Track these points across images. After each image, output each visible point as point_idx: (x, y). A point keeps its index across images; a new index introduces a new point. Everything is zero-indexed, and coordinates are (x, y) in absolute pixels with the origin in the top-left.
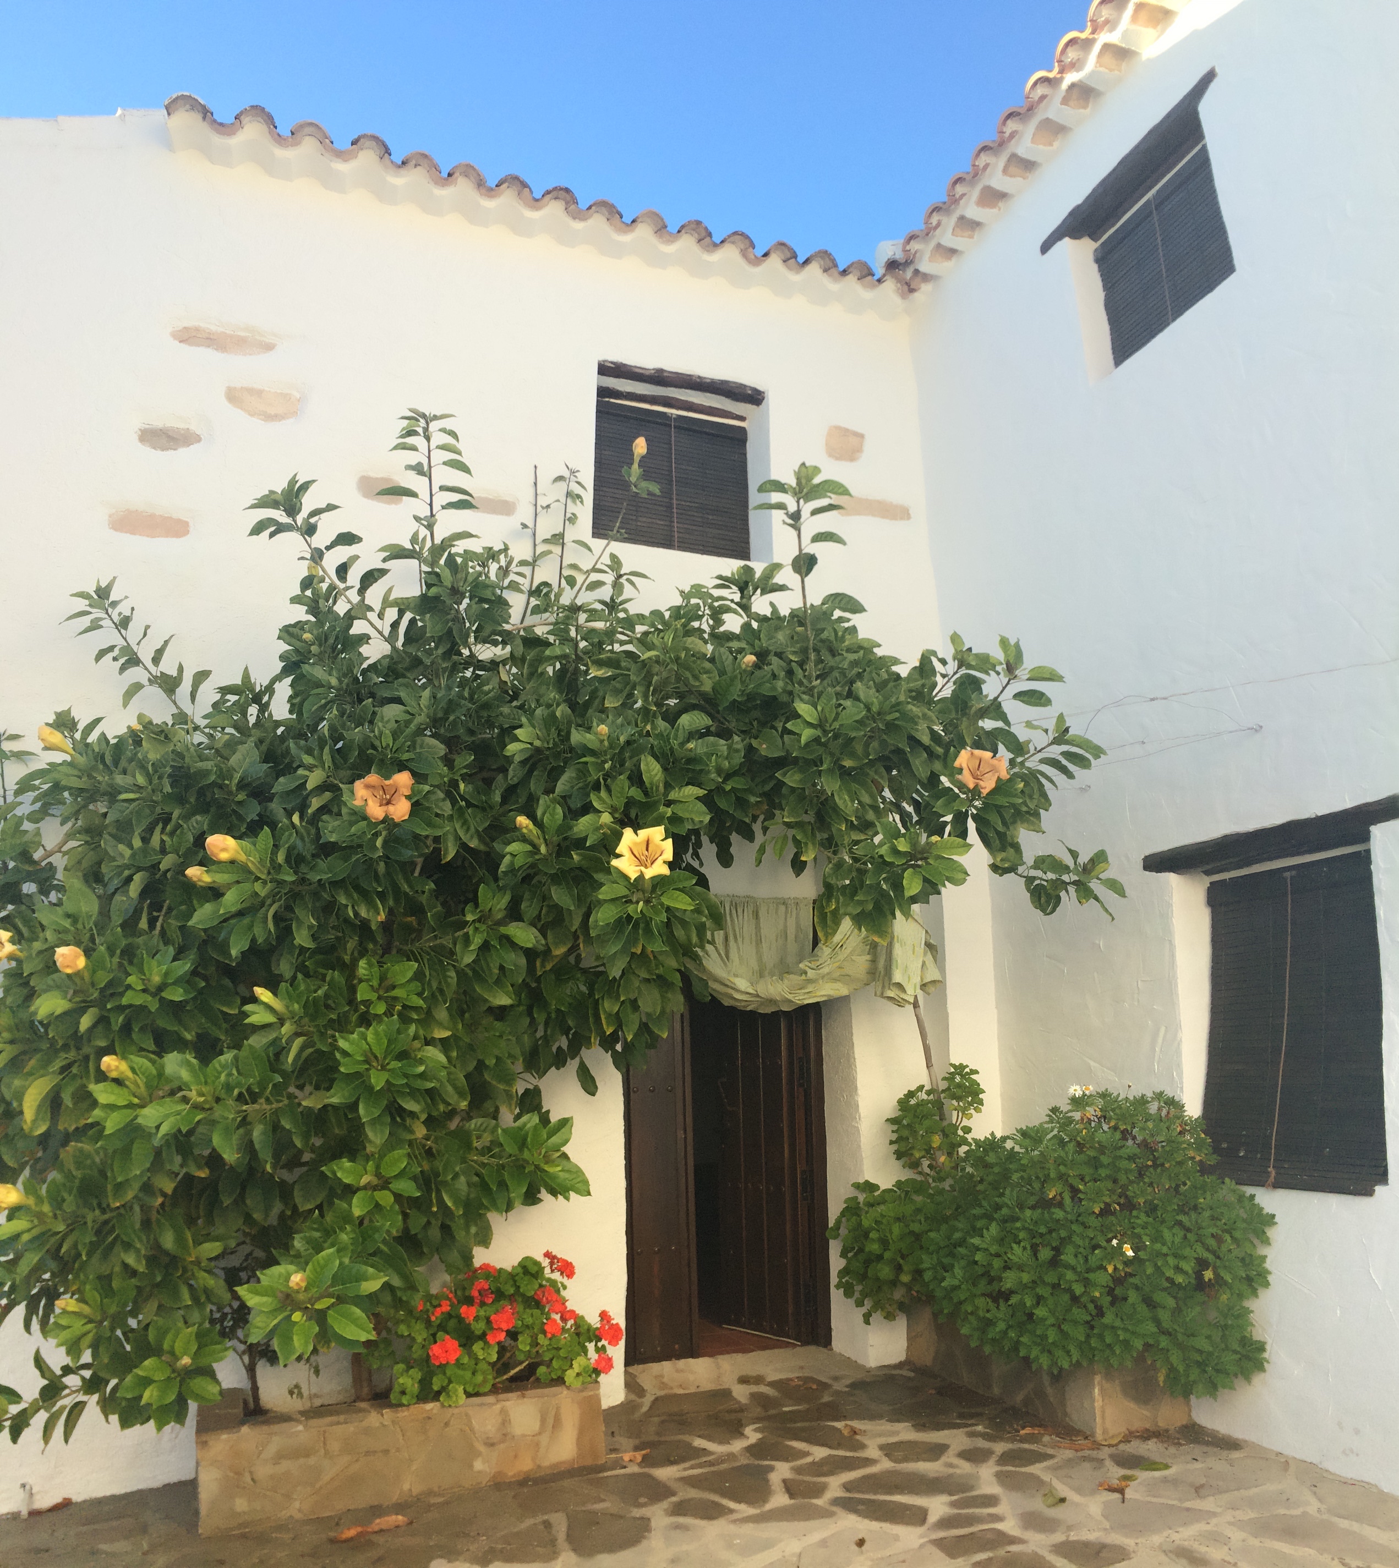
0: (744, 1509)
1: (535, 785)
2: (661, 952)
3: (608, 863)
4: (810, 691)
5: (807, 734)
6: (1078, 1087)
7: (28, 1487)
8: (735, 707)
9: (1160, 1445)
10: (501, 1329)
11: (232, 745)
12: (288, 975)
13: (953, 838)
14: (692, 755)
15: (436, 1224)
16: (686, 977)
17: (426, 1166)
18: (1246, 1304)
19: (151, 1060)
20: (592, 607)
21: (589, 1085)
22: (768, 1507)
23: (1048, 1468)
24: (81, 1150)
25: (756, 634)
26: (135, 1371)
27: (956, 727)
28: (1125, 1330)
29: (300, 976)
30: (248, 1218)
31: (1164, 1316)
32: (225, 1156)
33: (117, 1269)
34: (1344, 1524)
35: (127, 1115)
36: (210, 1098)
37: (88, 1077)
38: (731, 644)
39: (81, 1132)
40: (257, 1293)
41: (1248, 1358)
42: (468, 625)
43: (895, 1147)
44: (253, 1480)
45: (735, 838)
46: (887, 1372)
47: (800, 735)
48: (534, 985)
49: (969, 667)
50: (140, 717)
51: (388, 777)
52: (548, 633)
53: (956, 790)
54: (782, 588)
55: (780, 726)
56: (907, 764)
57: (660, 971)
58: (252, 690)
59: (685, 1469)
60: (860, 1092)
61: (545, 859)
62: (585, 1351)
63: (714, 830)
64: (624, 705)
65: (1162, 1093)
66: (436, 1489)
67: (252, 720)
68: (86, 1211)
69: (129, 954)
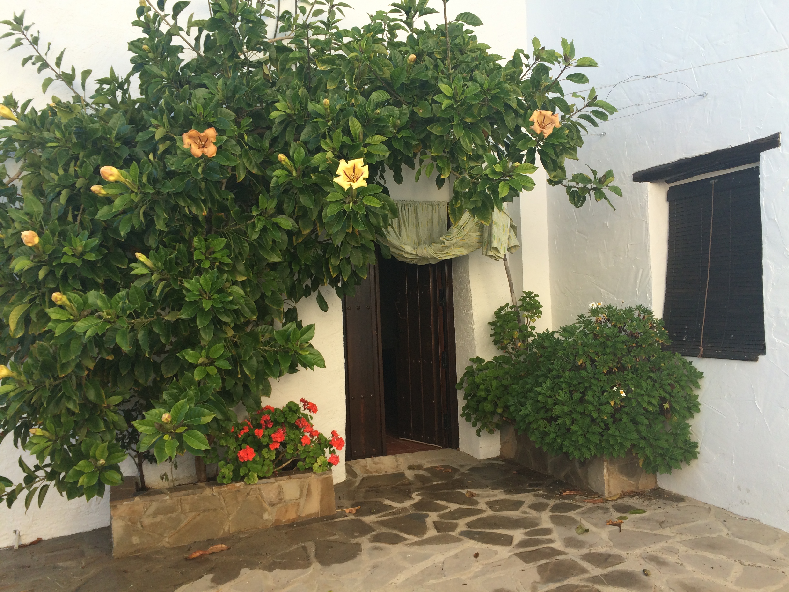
0: (412, 538)
1: (289, 136)
2: (363, 231)
3: (332, 181)
4: (448, 76)
5: (446, 103)
6: (594, 303)
7: (18, 532)
8: (404, 87)
9: (640, 500)
10: (277, 442)
11: (109, 114)
12: (154, 246)
13: (527, 164)
14: (379, 116)
15: (240, 384)
16: (378, 246)
17: (234, 352)
18: (687, 422)
19: (79, 295)
20: (317, 24)
21: (324, 306)
22: (426, 537)
23: (579, 513)
24: (42, 346)
25: (416, 42)
26: (74, 467)
27: (532, 97)
28: (621, 437)
29: (161, 247)
30: (136, 383)
31: (642, 429)
32: (123, 348)
33: (63, 411)
34: (741, 541)
35: (67, 326)
36: (114, 316)
37: (45, 306)
38: (401, 49)
39: (42, 336)
40: (144, 425)
41: (688, 452)
42: (241, 38)
43: (493, 338)
44: (142, 526)
45: (403, 166)
46: (490, 462)
47: (441, 104)
48: (293, 250)
49: (543, 59)
50: (54, 98)
51: (203, 132)
52: (290, 43)
53: (530, 136)
54: (432, 11)
55: (430, 99)
56: (503, 120)
57: (363, 242)
58: (117, 81)
59: (380, 517)
60: (473, 308)
61: (296, 179)
62: (324, 453)
63: (391, 161)
64: (338, 87)
65: (641, 306)
66: (243, 529)
67: (119, 99)
68: (45, 379)
69: (63, 235)
